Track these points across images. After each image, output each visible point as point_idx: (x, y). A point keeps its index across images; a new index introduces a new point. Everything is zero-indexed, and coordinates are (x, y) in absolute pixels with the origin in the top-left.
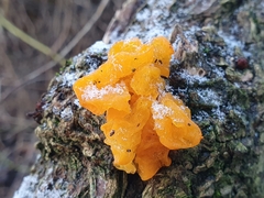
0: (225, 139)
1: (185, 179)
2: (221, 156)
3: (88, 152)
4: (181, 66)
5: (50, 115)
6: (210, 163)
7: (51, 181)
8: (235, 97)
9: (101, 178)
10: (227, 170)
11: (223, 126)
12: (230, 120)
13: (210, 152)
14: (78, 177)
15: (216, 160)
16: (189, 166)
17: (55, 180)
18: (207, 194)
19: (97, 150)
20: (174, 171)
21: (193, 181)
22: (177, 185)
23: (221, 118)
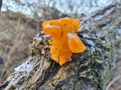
0: (94, 57)
1: (76, 68)
2: (91, 63)
3: (43, 52)
4: (82, 32)
5: (35, 40)
6: (87, 64)
7: (29, 62)
8: (99, 46)
9: (45, 62)
10: (92, 69)
11: (94, 52)
12: (96, 51)
13: (87, 60)
14: (38, 61)
15: (89, 64)
16: (78, 63)
17: (30, 62)
18: (83, 76)
19: (46, 52)
20: (72, 64)
21: (79, 70)
22: (72, 70)
23: (93, 50)
